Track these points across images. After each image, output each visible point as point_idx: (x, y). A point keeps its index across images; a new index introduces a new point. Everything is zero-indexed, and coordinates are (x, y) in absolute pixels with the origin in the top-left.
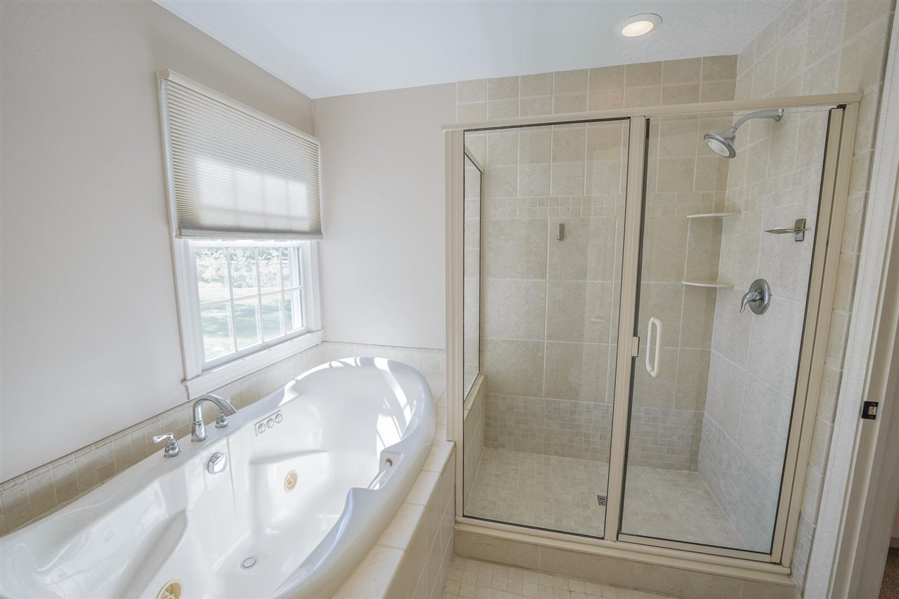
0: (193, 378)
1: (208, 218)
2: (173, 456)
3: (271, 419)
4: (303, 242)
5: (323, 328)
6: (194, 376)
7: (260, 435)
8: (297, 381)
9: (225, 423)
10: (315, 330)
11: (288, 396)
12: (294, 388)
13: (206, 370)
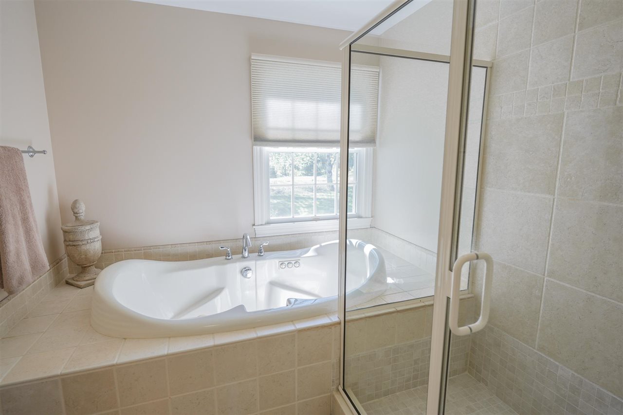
0: (258, 225)
1: (271, 135)
2: (228, 259)
3: (291, 263)
4: (359, 149)
5: (372, 217)
6: (259, 224)
7: (281, 270)
8: (321, 246)
9: (262, 254)
10: (364, 216)
11: (311, 253)
12: (316, 250)
13: (268, 223)
